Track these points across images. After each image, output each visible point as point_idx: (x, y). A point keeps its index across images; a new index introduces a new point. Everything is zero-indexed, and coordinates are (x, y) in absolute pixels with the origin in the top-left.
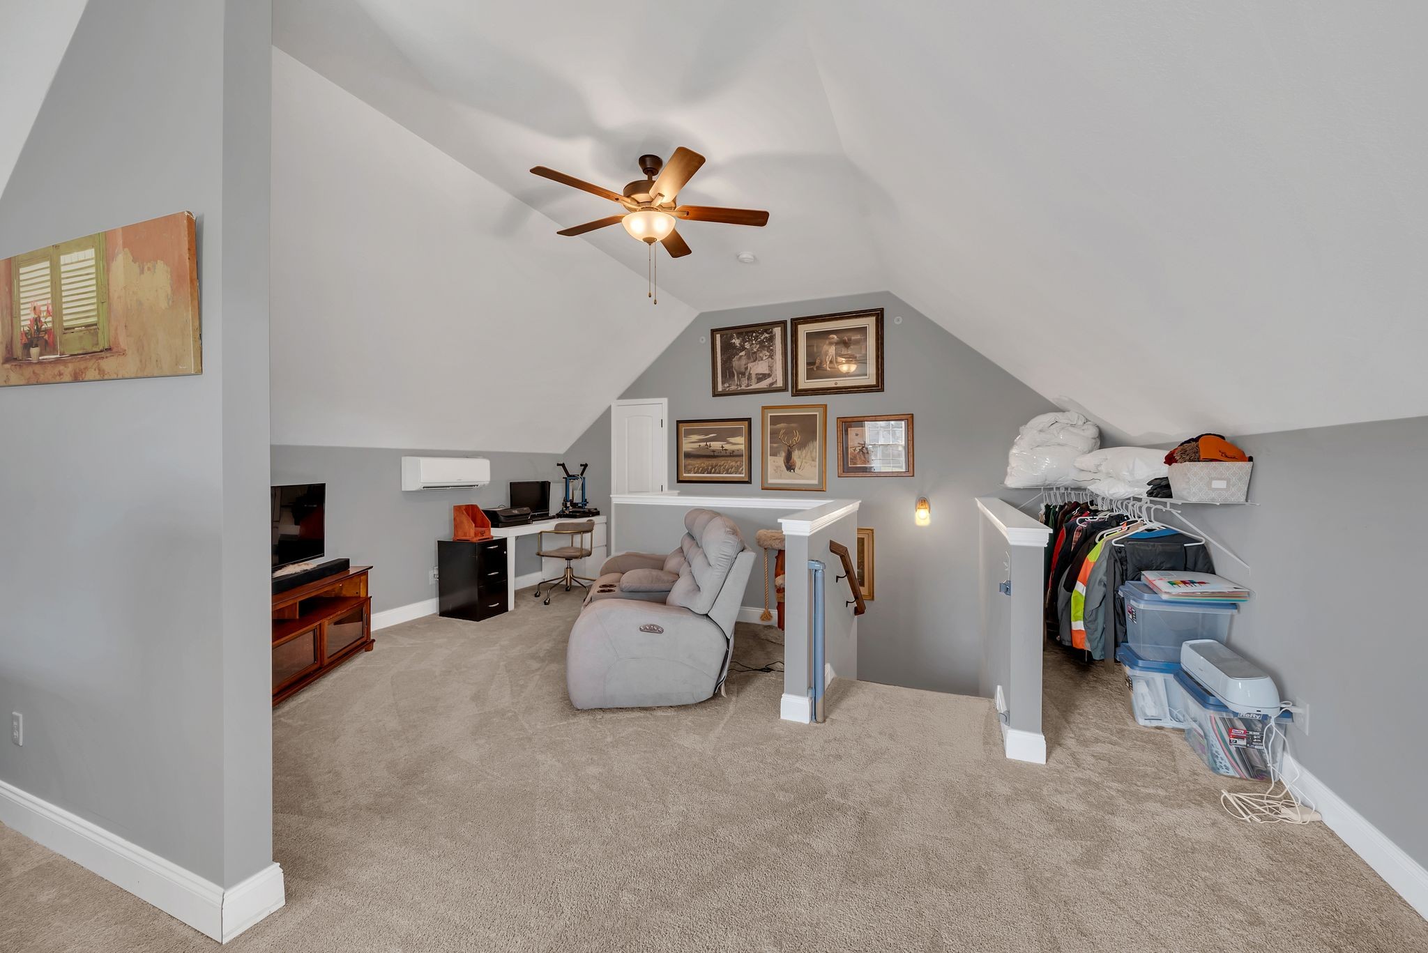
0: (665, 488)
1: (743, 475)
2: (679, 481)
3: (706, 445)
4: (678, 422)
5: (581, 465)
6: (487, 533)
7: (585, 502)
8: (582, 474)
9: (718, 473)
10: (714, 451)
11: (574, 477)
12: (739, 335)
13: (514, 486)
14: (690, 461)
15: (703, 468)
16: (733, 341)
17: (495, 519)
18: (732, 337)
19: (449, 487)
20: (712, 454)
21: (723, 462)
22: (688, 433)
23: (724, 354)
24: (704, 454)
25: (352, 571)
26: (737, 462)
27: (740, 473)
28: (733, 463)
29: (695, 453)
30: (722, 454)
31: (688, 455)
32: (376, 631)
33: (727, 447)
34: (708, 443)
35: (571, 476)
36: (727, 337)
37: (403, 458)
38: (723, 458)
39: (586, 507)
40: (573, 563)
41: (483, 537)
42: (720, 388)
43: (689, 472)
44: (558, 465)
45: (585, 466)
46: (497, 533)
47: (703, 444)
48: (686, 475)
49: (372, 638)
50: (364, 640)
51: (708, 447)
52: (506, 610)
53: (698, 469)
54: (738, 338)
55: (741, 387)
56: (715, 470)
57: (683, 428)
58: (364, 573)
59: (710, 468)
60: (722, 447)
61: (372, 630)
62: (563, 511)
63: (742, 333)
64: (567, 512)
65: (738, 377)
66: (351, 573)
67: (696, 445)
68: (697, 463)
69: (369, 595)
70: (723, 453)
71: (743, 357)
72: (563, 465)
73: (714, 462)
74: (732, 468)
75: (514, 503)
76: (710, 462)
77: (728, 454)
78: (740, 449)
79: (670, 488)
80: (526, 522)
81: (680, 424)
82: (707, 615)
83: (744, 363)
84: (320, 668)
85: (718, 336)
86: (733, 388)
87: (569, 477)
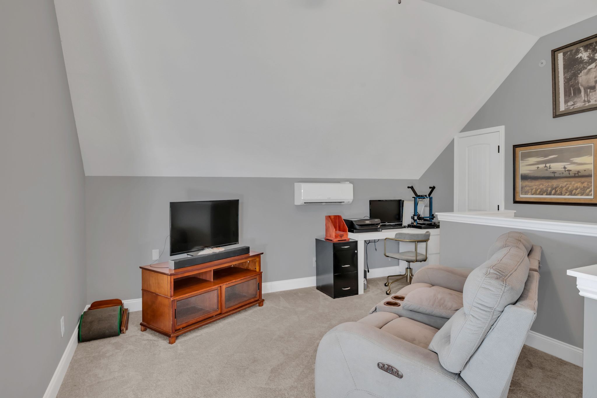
0: (502, 208)
1: (592, 197)
2: (515, 202)
3: (546, 166)
4: (515, 147)
5: (430, 188)
6: (345, 236)
7: (432, 216)
8: (430, 195)
9: (559, 195)
10: (554, 173)
11: (422, 197)
12: (586, 48)
13: (372, 203)
14: (527, 183)
15: (542, 189)
16: (579, 56)
17: (352, 227)
18: (578, 51)
19: (323, 203)
20: (552, 175)
21: (565, 184)
22: (525, 156)
23: (568, 72)
24: (543, 175)
25: (251, 254)
26: (583, 183)
27: (588, 195)
28: (579, 185)
29: (532, 175)
30: (564, 175)
31: (525, 178)
32: (265, 294)
33: (570, 167)
34: (548, 165)
35: (419, 196)
36: (571, 54)
37: (295, 184)
38: (566, 179)
39: (433, 221)
40: (412, 265)
41: (342, 239)
42: (562, 107)
43: (526, 193)
44: (408, 187)
45: (433, 188)
46: (352, 236)
47: (542, 166)
48: (522, 197)
49: (262, 298)
50: (257, 299)
51: (547, 169)
52: (357, 294)
53: (536, 190)
54: (586, 51)
55: (589, 101)
56: (556, 191)
57: (519, 151)
58: (258, 255)
59: (549, 189)
60: (565, 168)
61: (263, 293)
62: (412, 223)
63: (591, 44)
64: (415, 224)
65: (586, 92)
66: (250, 255)
67: (534, 168)
68: (535, 184)
69: (261, 271)
70: (567, 174)
71: (593, 70)
72: (412, 188)
73: (555, 183)
74: (576, 189)
75: (373, 215)
76: (550, 184)
77: (572, 174)
78: (588, 169)
79: (506, 208)
80: (376, 230)
81: (517, 149)
82: (459, 375)
83: (594, 76)
84: (220, 314)
85: (560, 56)
86: (579, 105)
87: (418, 197)
